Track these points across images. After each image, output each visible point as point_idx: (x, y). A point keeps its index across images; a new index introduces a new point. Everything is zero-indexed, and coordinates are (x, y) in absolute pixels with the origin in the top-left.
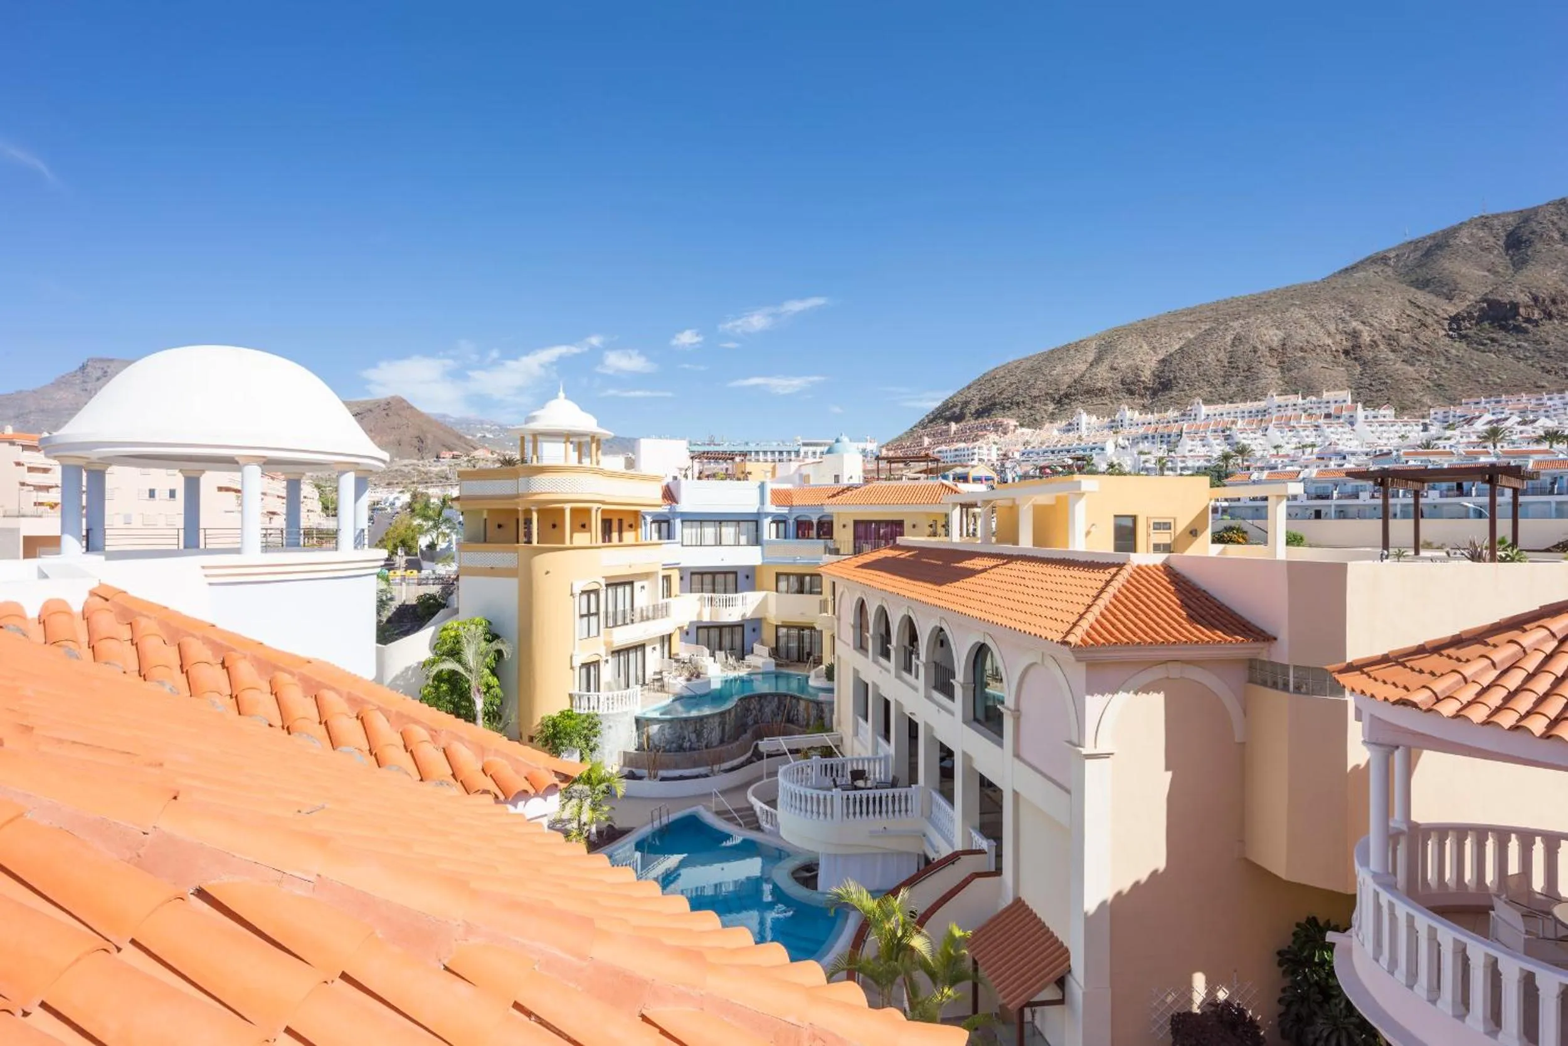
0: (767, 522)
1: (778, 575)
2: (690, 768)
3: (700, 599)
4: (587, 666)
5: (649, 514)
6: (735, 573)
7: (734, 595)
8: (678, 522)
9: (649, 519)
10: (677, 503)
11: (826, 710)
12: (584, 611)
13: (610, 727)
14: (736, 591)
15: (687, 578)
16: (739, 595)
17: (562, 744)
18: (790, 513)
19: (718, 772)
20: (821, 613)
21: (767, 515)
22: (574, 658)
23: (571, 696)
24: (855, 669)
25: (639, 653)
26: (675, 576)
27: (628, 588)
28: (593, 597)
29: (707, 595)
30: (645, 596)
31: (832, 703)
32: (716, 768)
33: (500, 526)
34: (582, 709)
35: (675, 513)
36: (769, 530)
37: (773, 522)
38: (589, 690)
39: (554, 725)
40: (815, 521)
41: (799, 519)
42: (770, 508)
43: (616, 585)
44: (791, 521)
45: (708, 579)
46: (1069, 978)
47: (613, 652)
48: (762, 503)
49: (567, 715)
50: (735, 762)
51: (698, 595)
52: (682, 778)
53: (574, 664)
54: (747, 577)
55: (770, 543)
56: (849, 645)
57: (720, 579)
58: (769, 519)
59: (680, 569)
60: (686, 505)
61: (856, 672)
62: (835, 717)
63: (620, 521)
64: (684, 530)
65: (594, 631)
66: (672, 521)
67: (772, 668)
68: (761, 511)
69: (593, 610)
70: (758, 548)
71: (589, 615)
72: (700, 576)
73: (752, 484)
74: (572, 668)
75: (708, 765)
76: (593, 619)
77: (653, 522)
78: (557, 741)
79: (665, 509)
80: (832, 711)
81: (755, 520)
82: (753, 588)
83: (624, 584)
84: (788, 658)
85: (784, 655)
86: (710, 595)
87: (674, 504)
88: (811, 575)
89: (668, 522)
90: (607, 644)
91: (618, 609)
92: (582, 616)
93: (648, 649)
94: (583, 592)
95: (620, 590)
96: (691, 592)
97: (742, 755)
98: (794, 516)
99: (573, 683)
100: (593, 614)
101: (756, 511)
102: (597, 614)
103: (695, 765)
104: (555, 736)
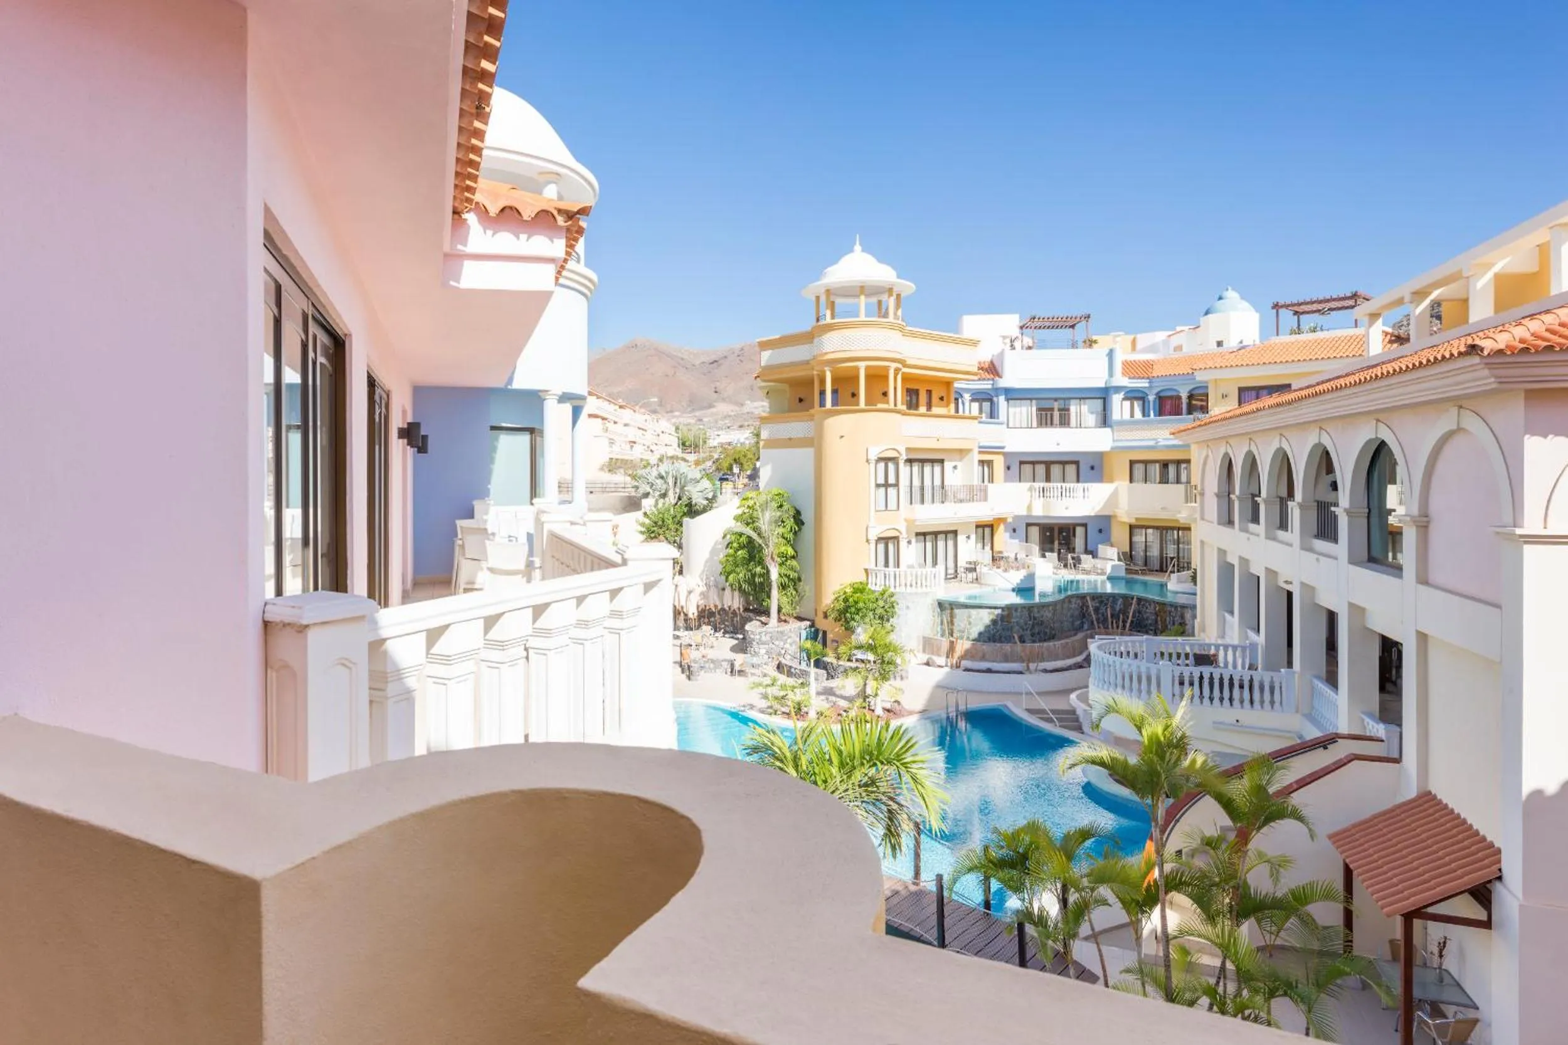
0: (1116, 399)
1: (1132, 463)
2: (1001, 662)
3: (1030, 489)
4: (885, 540)
5: (967, 390)
6: (1077, 463)
7: (1076, 485)
8: (1001, 400)
9: (967, 397)
10: (1000, 377)
11: (1188, 616)
12: (881, 481)
13: (908, 607)
14: (1078, 481)
15: (1015, 467)
16: (1080, 486)
17: (853, 619)
18: (1150, 387)
19: (1036, 670)
20: (1187, 502)
21: (1118, 389)
22: (869, 529)
23: (866, 570)
24: (1219, 550)
25: (950, 543)
26: (999, 463)
27: (937, 469)
28: (891, 466)
29: (1038, 485)
30: (958, 475)
31: (1194, 607)
32: (1032, 666)
33: (801, 400)
34: (876, 585)
35: (997, 389)
36: (1120, 408)
37: (1125, 399)
38: (887, 564)
39: (846, 600)
40: (1184, 396)
41: (1162, 394)
42: (1121, 380)
43: (923, 461)
44: (1151, 398)
45: (1041, 470)
46: (1498, 888)
47: (917, 534)
48: (1111, 374)
49: (860, 589)
50: (1059, 664)
51: (1028, 485)
52: (989, 671)
53: (870, 537)
54: (1092, 468)
55: (1122, 423)
56: (1212, 522)
57: (1056, 470)
58: (1121, 395)
59: (1005, 455)
60: (1010, 379)
61: (1222, 553)
62: (1197, 622)
63: (929, 392)
64: (1010, 409)
65: (892, 504)
66: (995, 399)
67: (1123, 573)
68: (1108, 385)
69: (892, 480)
70: (1108, 430)
71: (886, 485)
72: (1031, 466)
73: (1098, 353)
74: (868, 541)
75: (1023, 661)
76: (892, 491)
77: (973, 400)
78: (848, 615)
79: (986, 385)
80: (1194, 617)
81: (1103, 395)
82: (1100, 479)
83: (933, 461)
84: (1146, 564)
85: (1140, 562)
86: (1042, 485)
87: (997, 378)
88: (1178, 462)
89: (991, 400)
90: (910, 522)
91: (925, 484)
92: (878, 486)
93: (961, 538)
94: (880, 459)
95: (927, 469)
96: (1020, 481)
97: (1069, 657)
98: (1155, 391)
99: (869, 556)
100: (891, 485)
101: (1102, 385)
102: (896, 485)
103: (1006, 659)
104: (846, 610)
